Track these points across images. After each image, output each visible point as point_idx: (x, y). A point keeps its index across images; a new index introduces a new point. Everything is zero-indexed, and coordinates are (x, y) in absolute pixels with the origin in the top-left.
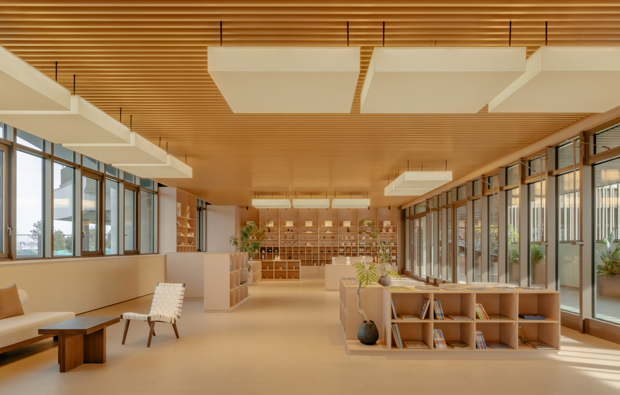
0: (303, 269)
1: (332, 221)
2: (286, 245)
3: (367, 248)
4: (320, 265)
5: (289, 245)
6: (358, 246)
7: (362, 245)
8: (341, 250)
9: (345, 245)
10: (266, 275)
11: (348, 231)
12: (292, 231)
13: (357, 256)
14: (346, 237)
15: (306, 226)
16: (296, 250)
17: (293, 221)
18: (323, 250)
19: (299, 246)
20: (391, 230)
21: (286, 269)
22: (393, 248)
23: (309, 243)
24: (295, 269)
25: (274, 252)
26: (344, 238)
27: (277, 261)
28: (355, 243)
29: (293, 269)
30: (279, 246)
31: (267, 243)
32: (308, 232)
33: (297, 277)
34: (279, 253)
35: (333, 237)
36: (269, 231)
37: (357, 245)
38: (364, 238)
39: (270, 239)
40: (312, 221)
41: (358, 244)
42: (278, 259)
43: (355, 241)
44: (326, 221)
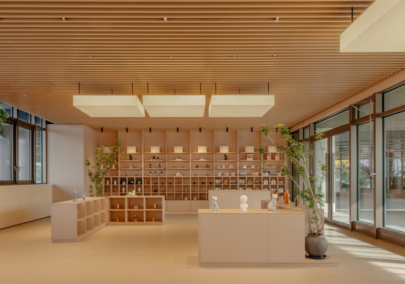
0: (167, 206)
1: (206, 147)
2: (151, 176)
3: (249, 179)
4: (193, 199)
5: (155, 176)
6: (238, 176)
7: (243, 175)
8: (217, 181)
9: (222, 175)
10: (115, 218)
11: (226, 159)
12: (158, 158)
13: (237, 189)
14: (224, 166)
15: (175, 152)
16: (163, 181)
17: (159, 147)
18: (195, 181)
19: (167, 177)
20: (277, 158)
21: (143, 208)
22: (280, 179)
23: (179, 173)
24: (157, 208)
25: (137, 183)
26: (221, 167)
27: (131, 197)
28: (234, 173)
29: (153, 208)
30: (143, 177)
31: (128, 173)
32: (177, 160)
33: (159, 220)
34: (143, 185)
35: (207, 165)
36: (131, 159)
37: (236, 175)
38: (245, 167)
39: (131, 168)
40: (182, 147)
41: (238, 174)
42: (132, 194)
43: (235, 170)
44: (199, 147)
